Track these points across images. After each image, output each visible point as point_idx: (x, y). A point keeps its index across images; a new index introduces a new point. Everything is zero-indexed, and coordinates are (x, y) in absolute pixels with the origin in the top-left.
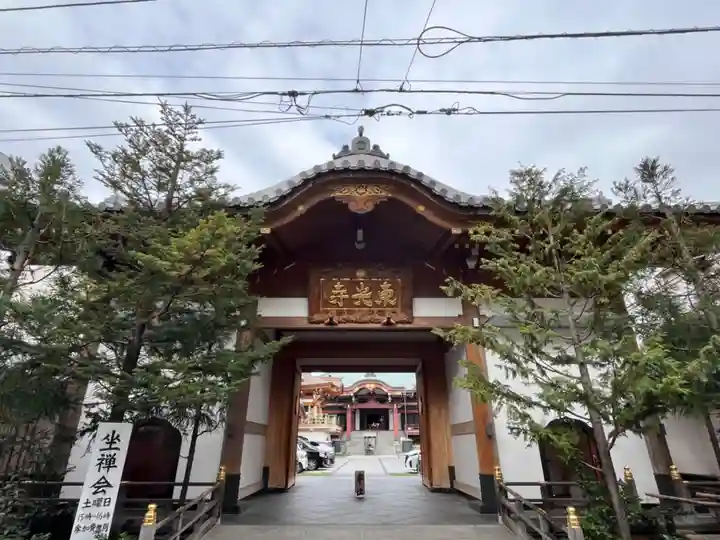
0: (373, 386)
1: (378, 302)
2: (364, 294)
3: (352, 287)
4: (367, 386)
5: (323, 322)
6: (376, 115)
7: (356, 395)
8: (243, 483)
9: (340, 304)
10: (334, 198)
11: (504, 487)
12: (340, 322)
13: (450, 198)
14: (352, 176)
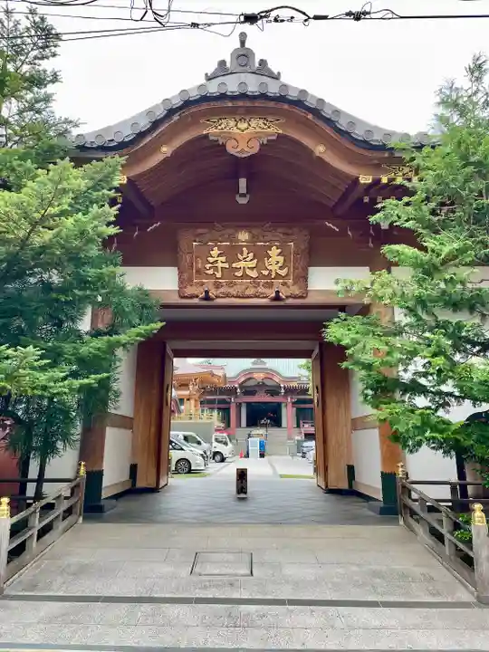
0: (262, 375)
1: (266, 273)
2: (246, 263)
3: (232, 253)
4: (255, 375)
5: (197, 297)
6: (260, 22)
7: (241, 386)
8: (106, 481)
9: (219, 275)
10: (206, 136)
11: (408, 485)
12: (217, 297)
13: (359, 133)
14: (230, 104)
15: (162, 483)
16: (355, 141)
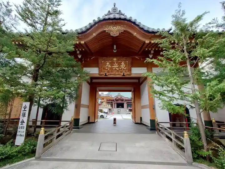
1: (120, 69)
2: (116, 66)
3: (112, 64)
4: (118, 97)
5: (103, 75)
7: (115, 99)
8: (80, 121)
9: (109, 69)
10: (105, 31)
11: (158, 123)
12: (108, 75)
13: (146, 29)
14: (111, 21)
15: (96, 121)
16: (145, 31)
